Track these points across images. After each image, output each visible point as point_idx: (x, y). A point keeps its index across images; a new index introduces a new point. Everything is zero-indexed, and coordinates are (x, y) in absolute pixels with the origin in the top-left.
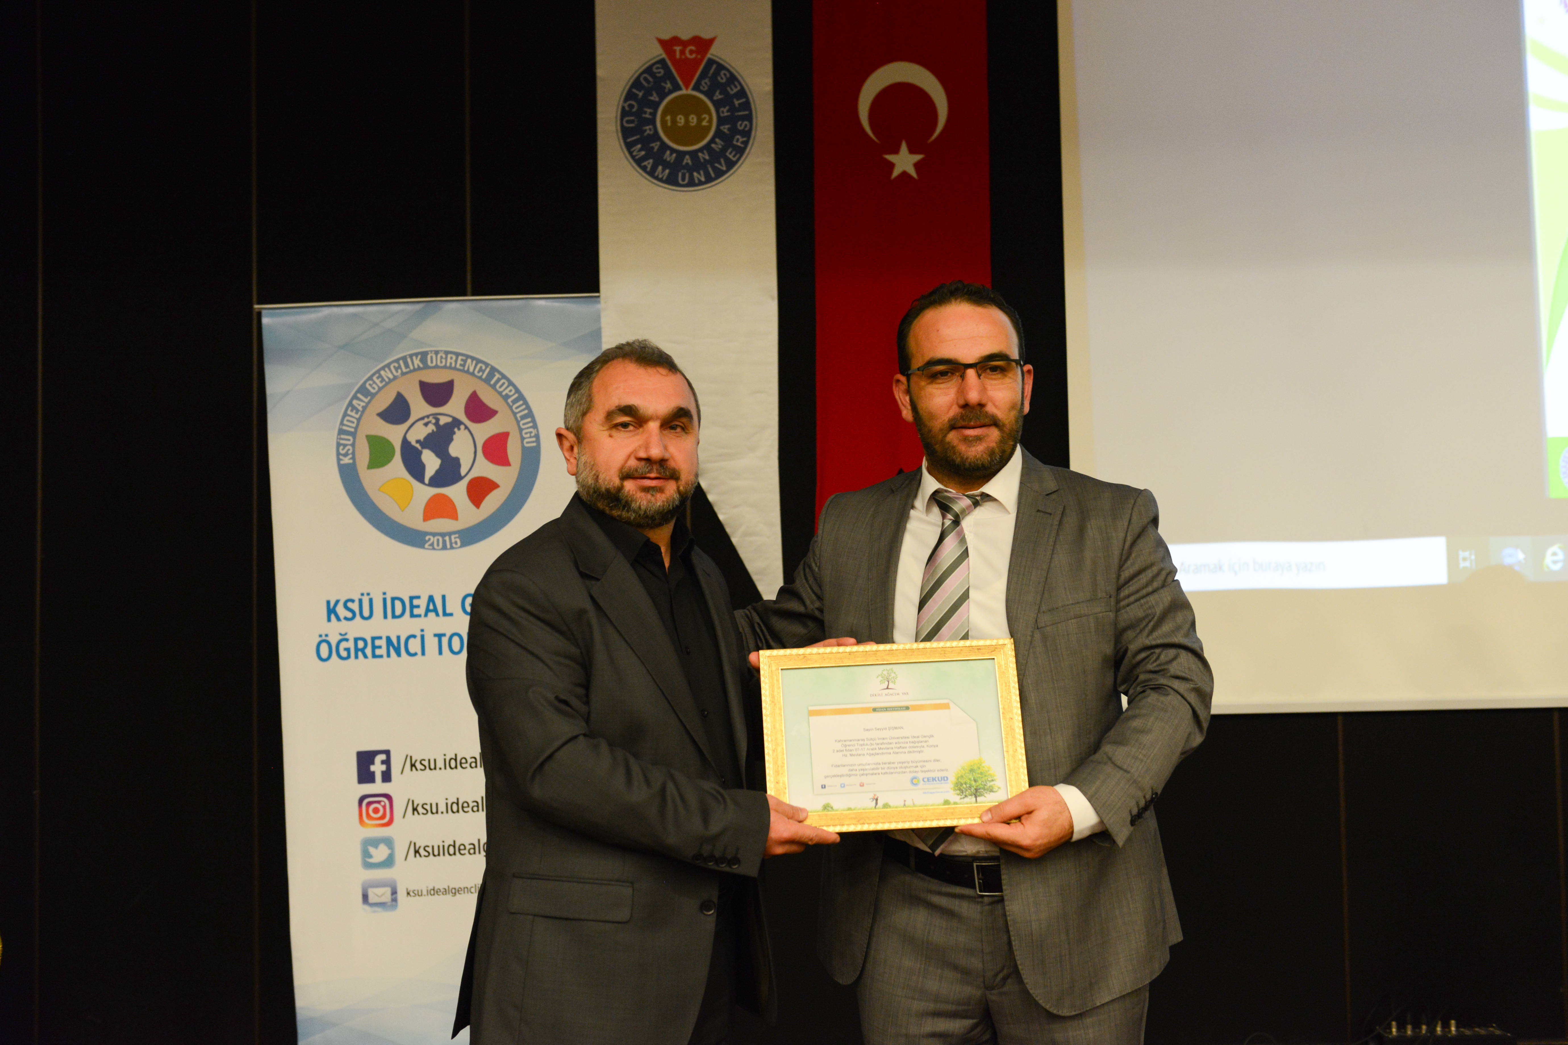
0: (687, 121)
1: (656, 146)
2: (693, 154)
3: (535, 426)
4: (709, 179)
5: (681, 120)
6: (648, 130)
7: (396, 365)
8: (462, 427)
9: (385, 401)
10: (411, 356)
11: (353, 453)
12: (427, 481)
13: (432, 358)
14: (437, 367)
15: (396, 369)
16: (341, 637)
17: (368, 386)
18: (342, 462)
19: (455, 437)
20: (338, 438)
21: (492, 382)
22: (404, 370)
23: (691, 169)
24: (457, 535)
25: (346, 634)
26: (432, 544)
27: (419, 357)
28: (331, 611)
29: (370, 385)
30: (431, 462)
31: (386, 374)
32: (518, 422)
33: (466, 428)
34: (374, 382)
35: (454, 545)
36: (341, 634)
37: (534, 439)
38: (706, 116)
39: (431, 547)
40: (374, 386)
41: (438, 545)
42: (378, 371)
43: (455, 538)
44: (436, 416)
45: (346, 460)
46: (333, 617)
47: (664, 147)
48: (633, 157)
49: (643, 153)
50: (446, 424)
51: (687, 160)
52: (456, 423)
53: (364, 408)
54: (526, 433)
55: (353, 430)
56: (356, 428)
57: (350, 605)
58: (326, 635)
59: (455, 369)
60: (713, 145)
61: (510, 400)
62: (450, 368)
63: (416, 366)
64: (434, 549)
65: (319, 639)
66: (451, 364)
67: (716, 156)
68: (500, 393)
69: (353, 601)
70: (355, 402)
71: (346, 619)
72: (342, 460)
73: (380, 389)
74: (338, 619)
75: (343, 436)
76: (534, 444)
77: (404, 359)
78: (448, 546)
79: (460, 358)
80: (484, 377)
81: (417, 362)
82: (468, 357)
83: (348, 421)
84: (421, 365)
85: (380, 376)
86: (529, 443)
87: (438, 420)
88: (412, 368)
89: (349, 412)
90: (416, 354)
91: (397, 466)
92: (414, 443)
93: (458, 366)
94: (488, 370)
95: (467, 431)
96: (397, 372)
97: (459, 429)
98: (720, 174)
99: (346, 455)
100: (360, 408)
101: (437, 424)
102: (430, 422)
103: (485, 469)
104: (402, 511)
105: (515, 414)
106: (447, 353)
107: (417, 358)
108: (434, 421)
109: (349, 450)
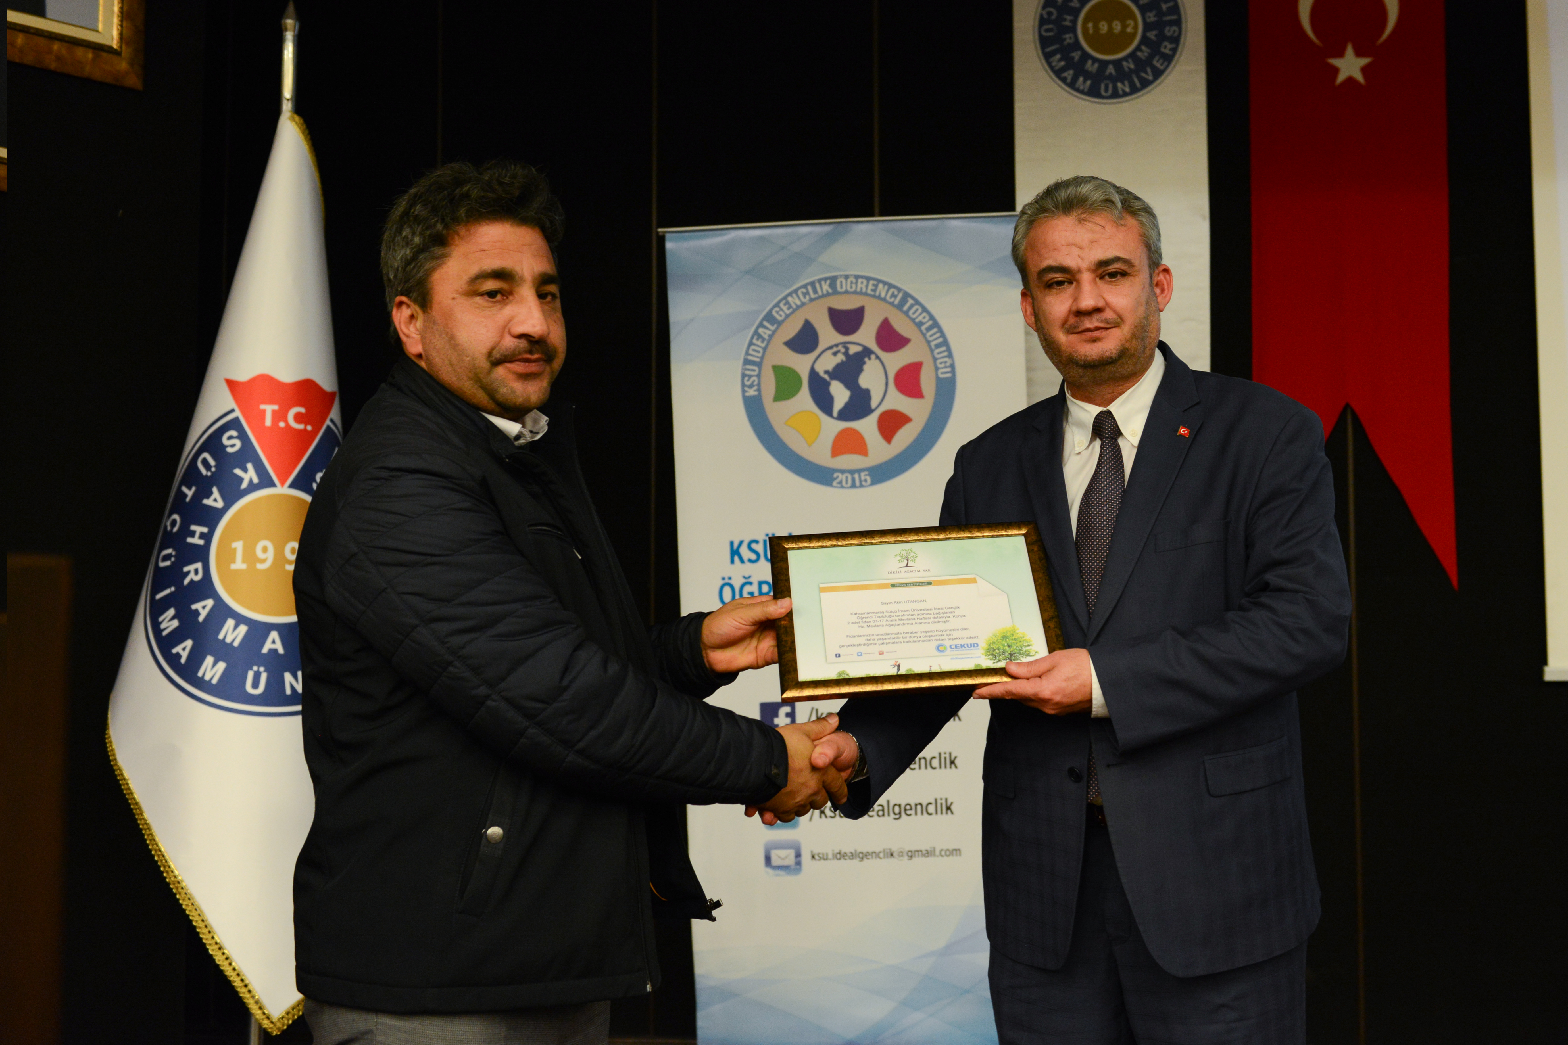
0: (1110, 28)
1: (1076, 55)
2: (1117, 63)
3: (950, 356)
4: (1134, 90)
5: (1104, 27)
6: (1068, 38)
7: (804, 290)
8: (873, 356)
9: (792, 329)
10: (820, 281)
11: (759, 385)
12: (835, 414)
13: (841, 282)
14: (846, 292)
15: (804, 295)
16: (744, 581)
17: (774, 313)
18: (747, 394)
19: (865, 367)
20: (743, 369)
21: (905, 308)
22: (813, 296)
23: (1114, 80)
24: (867, 473)
25: (750, 577)
26: (840, 482)
27: (828, 282)
28: (735, 552)
29: (777, 312)
30: (840, 394)
31: (794, 301)
32: (932, 351)
33: (878, 357)
34: (781, 309)
35: (864, 483)
36: (744, 577)
37: (949, 370)
38: (1131, 22)
39: (839, 485)
40: (781, 313)
41: (847, 483)
42: (785, 298)
43: (866, 475)
44: (845, 345)
45: (752, 392)
46: (736, 558)
47: (1086, 56)
48: (1052, 68)
49: (1063, 63)
50: (857, 354)
51: (1111, 70)
52: (867, 352)
53: (771, 336)
54: (941, 363)
55: (758, 360)
56: (762, 358)
57: (754, 546)
58: (730, 578)
59: (866, 294)
60: (1139, 54)
61: (923, 328)
62: (861, 293)
63: (825, 292)
64: (842, 487)
65: (721, 582)
66: (861, 289)
67: (1141, 65)
68: (913, 320)
69: (757, 542)
70: (761, 330)
71: (750, 561)
72: (746, 392)
73: (787, 316)
74: (742, 561)
75: (748, 367)
76: (949, 375)
77: (812, 284)
78: (858, 484)
79: (871, 282)
80: (896, 302)
81: (826, 287)
82: (879, 281)
83: (754, 350)
84: (830, 291)
85: (787, 303)
86: (944, 373)
87: (847, 349)
88: (820, 293)
89: (755, 341)
90: (825, 279)
91: (804, 398)
92: (822, 374)
93: (869, 292)
94: (900, 295)
95: (878, 361)
96: (805, 297)
97: (870, 359)
98: (1145, 84)
99: (751, 386)
100: (766, 337)
101: (846, 354)
102: (838, 352)
103: (897, 401)
104: (810, 446)
105: (929, 342)
106: (857, 277)
107: (826, 283)
108: (843, 350)
109: (754, 381)
